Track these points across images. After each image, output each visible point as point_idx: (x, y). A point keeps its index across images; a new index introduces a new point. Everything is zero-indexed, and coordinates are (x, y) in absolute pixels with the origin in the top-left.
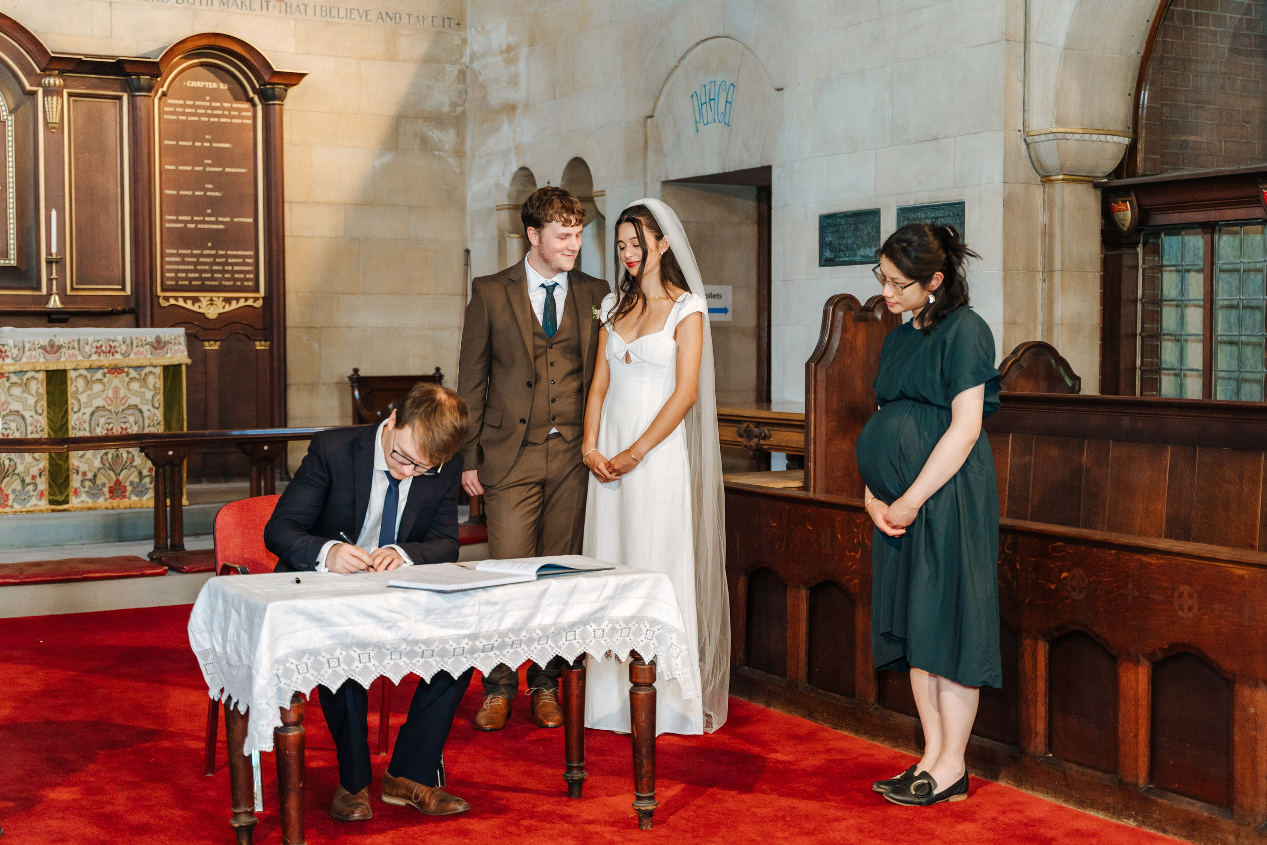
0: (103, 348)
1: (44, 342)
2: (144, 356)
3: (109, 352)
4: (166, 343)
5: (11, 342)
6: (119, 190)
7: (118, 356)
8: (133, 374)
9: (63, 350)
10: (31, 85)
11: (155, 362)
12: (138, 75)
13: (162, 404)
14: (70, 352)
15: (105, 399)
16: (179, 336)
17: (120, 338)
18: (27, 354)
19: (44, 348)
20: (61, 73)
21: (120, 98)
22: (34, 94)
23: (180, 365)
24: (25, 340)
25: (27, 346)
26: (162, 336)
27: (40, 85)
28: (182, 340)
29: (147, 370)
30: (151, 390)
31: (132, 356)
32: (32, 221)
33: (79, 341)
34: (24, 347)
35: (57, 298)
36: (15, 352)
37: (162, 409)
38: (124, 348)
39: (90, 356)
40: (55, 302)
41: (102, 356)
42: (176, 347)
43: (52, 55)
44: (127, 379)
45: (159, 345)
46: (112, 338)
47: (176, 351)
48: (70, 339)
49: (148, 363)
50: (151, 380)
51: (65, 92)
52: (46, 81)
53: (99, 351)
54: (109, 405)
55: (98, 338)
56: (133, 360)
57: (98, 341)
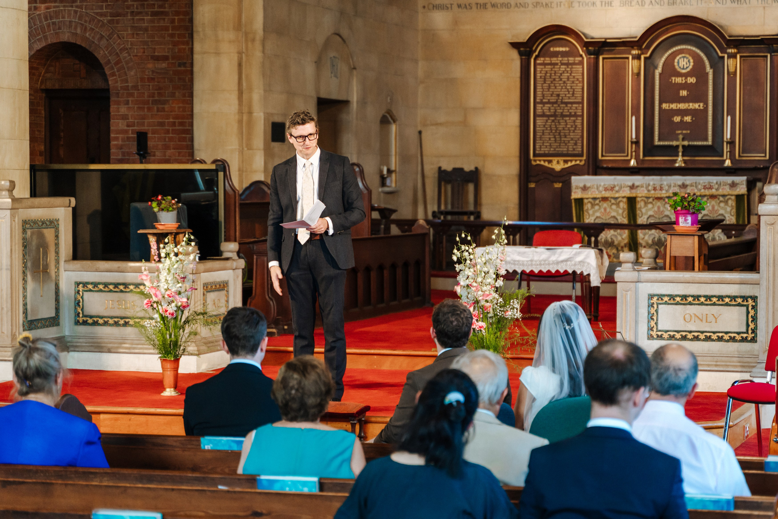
0: (707, 186)
1: (680, 183)
2: (727, 190)
3: (710, 188)
4: (737, 184)
5: (665, 183)
6: (765, 105)
7: (714, 190)
8: (721, 199)
9: (689, 187)
10: (721, 53)
11: (731, 193)
12: (772, 45)
13: (735, 214)
14: (692, 188)
15: (708, 211)
16: (743, 181)
17: (715, 182)
18: (672, 188)
19: (680, 186)
20: (735, 47)
21: (766, 57)
22: (723, 57)
23: (743, 195)
24: (672, 182)
25: (672, 185)
26: (735, 181)
27: (726, 53)
28: (745, 183)
29: (728, 197)
30: (729, 206)
31: (720, 190)
32: (720, 122)
33: (696, 183)
34: (671, 186)
35: (730, 161)
36: (667, 188)
37: (735, 217)
38: (716, 186)
39: (701, 190)
40: (728, 163)
41: (706, 191)
42: (742, 186)
43: (728, 38)
44: (718, 201)
45: (733, 185)
46: (711, 181)
47: (741, 188)
48: (692, 182)
49: (727, 194)
50: (730, 202)
51: (738, 56)
52: (730, 51)
53: (705, 187)
54: (710, 213)
55: (705, 181)
56: (721, 192)
57: (705, 183)
